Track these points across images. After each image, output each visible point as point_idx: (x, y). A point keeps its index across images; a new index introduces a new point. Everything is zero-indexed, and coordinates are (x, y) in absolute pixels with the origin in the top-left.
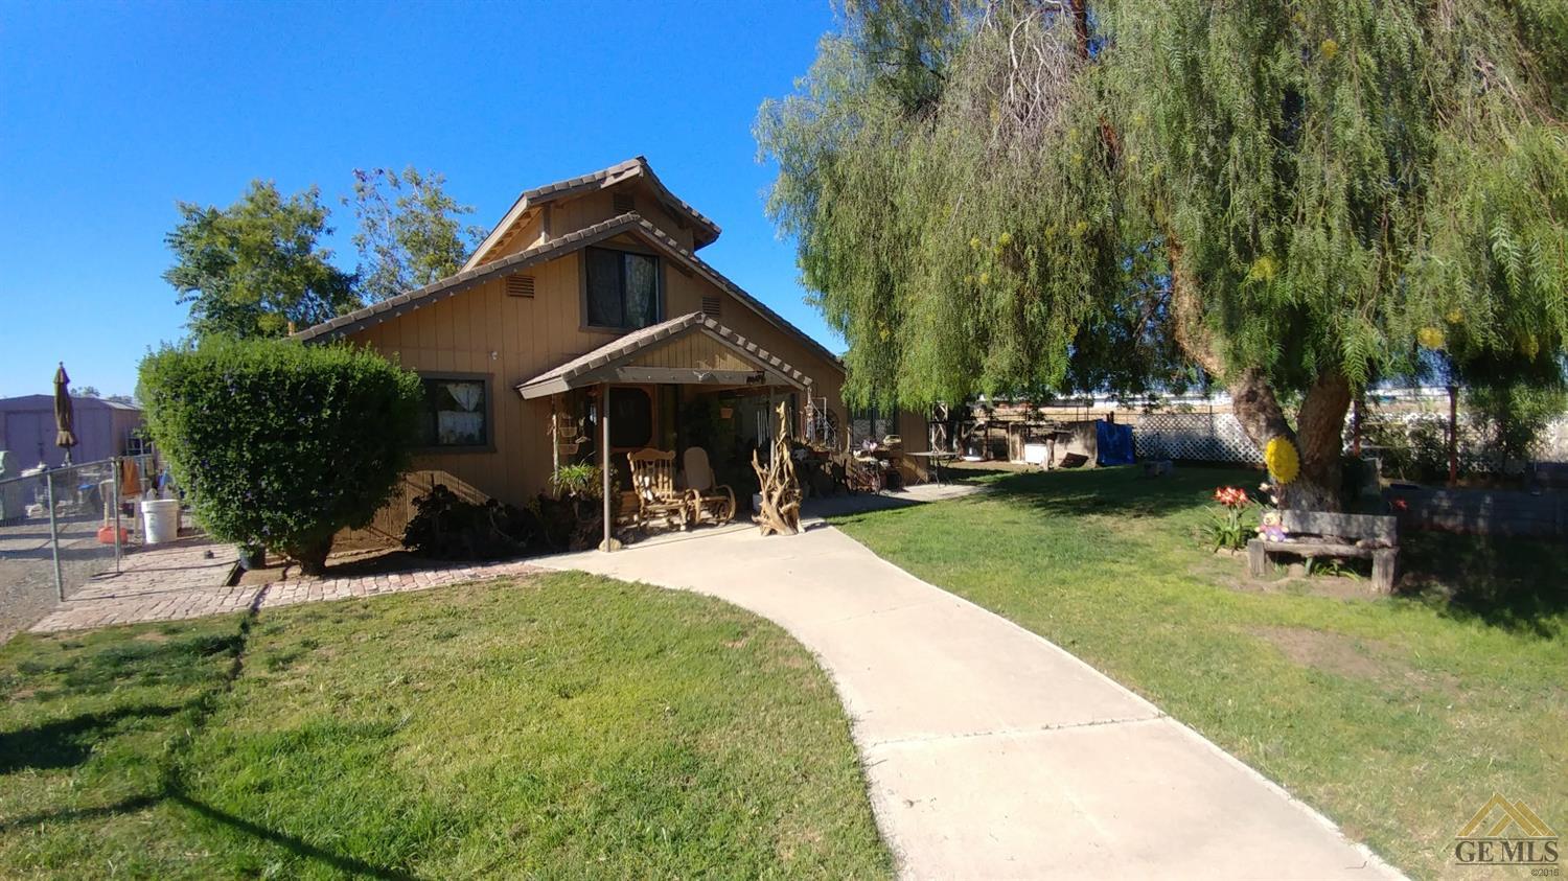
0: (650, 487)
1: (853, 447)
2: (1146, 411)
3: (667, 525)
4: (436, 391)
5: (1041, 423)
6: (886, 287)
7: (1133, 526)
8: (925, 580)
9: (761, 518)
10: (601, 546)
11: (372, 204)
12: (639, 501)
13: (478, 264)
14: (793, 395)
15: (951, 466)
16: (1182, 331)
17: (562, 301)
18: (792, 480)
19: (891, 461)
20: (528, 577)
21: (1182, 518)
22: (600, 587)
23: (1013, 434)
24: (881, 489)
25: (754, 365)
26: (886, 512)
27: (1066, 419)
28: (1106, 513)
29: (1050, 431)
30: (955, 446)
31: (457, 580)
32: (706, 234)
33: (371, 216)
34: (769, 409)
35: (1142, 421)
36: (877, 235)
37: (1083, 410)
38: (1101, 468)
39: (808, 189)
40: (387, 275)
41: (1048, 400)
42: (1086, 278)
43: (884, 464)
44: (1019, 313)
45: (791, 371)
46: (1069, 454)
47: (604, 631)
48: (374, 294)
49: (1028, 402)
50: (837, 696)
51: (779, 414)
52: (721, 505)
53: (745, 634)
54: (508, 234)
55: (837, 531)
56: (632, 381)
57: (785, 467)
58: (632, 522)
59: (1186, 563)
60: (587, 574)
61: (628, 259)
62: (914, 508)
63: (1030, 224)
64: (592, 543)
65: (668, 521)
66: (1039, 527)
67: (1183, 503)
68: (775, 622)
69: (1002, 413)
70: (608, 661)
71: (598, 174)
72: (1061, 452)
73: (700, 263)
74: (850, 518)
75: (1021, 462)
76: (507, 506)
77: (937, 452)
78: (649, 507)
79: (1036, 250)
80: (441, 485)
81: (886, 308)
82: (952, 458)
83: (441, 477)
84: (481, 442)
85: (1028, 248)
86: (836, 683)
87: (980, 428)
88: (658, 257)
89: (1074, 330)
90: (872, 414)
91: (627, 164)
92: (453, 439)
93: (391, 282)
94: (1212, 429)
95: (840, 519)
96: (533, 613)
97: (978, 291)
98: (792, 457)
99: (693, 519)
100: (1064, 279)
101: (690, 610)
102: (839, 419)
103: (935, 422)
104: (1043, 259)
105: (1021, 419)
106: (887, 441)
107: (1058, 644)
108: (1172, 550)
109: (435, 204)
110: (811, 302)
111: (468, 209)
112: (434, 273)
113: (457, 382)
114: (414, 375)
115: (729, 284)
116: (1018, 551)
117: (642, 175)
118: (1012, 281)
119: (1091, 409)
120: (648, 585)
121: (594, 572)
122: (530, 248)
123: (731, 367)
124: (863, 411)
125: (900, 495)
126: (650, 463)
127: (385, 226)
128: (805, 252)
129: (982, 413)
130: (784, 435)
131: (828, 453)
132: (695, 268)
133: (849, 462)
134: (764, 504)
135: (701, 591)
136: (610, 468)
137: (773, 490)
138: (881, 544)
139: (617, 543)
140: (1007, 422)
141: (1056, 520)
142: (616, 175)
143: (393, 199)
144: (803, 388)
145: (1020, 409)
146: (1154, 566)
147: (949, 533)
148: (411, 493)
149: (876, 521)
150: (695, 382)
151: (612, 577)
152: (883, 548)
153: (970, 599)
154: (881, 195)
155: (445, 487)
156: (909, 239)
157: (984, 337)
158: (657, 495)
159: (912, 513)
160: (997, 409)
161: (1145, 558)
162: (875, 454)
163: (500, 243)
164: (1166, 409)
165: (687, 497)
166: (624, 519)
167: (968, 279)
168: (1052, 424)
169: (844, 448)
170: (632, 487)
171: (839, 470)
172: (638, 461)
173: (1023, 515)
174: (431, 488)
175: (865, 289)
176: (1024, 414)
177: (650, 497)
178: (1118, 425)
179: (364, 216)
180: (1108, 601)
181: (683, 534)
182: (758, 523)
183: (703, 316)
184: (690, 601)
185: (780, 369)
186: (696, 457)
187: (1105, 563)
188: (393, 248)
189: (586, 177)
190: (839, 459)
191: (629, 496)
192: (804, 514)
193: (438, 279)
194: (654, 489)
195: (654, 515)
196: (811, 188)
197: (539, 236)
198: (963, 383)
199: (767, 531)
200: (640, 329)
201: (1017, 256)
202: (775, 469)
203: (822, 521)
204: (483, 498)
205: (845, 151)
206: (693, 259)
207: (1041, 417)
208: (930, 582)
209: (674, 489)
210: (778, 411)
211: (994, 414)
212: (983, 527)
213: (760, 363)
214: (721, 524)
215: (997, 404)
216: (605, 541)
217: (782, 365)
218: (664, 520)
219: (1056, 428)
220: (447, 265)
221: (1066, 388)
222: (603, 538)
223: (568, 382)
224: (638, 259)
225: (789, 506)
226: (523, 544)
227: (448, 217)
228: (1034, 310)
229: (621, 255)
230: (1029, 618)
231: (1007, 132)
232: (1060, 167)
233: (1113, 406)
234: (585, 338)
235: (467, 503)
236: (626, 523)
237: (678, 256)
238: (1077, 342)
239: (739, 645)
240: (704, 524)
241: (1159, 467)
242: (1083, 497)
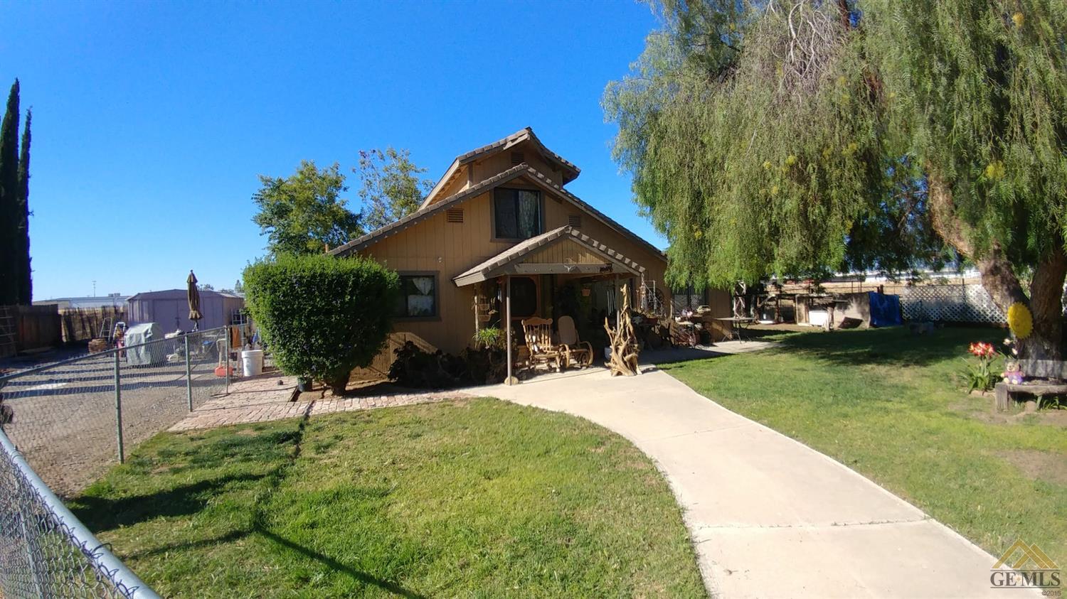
0: (536, 343)
1: (675, 315)
2: (910, 284)
3: (547, 368)
4: (407, 281)
5: (822, 295)
6: (698, 201)
7: (902, 373)
8: (733, 411)
9: (611, 364)
10: (506, 381)
11: (370, 171)
12: (530, 352)
13: (430, 204)
14: (631, 280)
15: (749, 327)
16: (939, 221)
17: (480, 223)
18: (632, 338)
19: (703, 325)
20: (461, 400)
21: (943, 367)
22: (506, 408)
23: (799, 303)
24: (697, 344)
25: (604, 259)
26: (701, 361)
27: (843, 291)
28: (879, 363)
29: (831, 300)
30: (752, 312)
31: (420, 401)
32: (570, 173)
33: (368, 178)
34: (615, 289)
35: (907, 292)
36: (691, 165)
37: (856, 284)
38: (873, 329)
39: (641, 138)
40: (377, 213)
41: (828, 277)
42: (859, 185)
43: (698, 326)
44: (804, 214)
45: (630, 263)
46: (846, 318)
47: (510, 437)
48: (370, 225)
49: (810, 279)
50: (671, 491)
51: (622, 293)
52: (584, 355)
53: (603, 444)
54: (447, 184)
55: (665, 373)
56: (524, 273)
57: (627, 328)
58: (524, 365)
59: (946, 402)
60: (497, 399)
61: (520, 193)
62: (721, 358)
63: (811, 148)
64: (500, 379)
65: (549, 365)
66: (824, 373)
67: (943, 356)
68: (624, 436)
69: (789, 288)
70: (514, 457)
71: (502, 141)
72: (840, 316)
73: (567, 193)
74: (674, 365)
75: (806, 325)
76: (448, 354)
77: (737, 317)
78: (536, 356)
79: (816, 167)
80: (410, 342)
81: (698, 215)
82: (750, 322)
83: (410, 336)
84: (432, 314)
85: (810, 165)
86: (670, 482)
87: (772, 299)
88: (539, 191)
89: (850, 224)
90: (688, 291)
91: (519, 133)
92: (416, 313)
93: (380, 218)
94: (965, 297)
95: (667, 366)
96: (466, 423)
97: (771, 199)
98: (633, 323)
99: (565, 364)
100: (840, 186)
101: (565, 425)
102: (663, 295)
103: (736, 296)
104: (822, 172)
105: (805, 292)
106: (700, 310)
107: (843, 463)
108: (934, 392)
109: (405, 169)
110: (642, 214)
111: (423, 170)
112: (404, 210)
113: (418, 277)
114: (395, 274)
115: (587, 206)
116: (807, 391)
117: (529, 139)
118: (797, 191)
119: (863, 283)
120: (537, 408)
121: (502, 399)
122: (461, 191)
123: (589, 262)
124: (681, 289)
125: (711, 349)
126: (536, 327)
127: (376, 184)
128: (639, 182)
129: (773, 289)
130: (626, 307)
131: (657, 319)
132: (565, 197)
133: (672, 324)
134: (613, 354)
135: (572, 413)
136: (511, 330)
137: (619, 345)
138: (698, 383)
139: (515, 380)
140: (794, 295)
141: (838, 368)
142: (513, 141)
143: (380, 167)
144: (638, 274)
145: (804, 285)
146: (920, 404)
147: (750, 377)
148: (392, 347)
149: (693, 367)
150: (565, 272)
151: (514, 402)
152: (699, 387)
153: (770, 426)
154: (694, 136)
155: (412, 342)
156: (718, 165)
157: (775, 232)
158: (541, 347)
159: (721, 362)
160: (785, 285)
161: (912, 398)
162: (691, 319)
163: (443, 189)
164: (926, 282)
165: (560, 350)
166: (520, 364)
167: (762, 192)
168: (832, 295)
169: (668, 315)
170: (525, 343)
171: (665, 331)
172: (529, 326)
173: (810, 365)
174: (404, 343)
175: (682, 203)
176: (808, 288)
177: (536, 350)
178: (887, 296)
179: (365, 179)
180: (884, 431)
181: (558, 374)
182: (609, 368)
183: (570, 228)
184: (564, 419)
185: (623, 262)
186: (566, 323)
187: (880, 402)
188: (381, 197)
189: (494, 144)
190: (665, 323)
191: (522, 349)
192: (642, 361)
193: (406, 215)
194: (539, 344)
195: (539, 362)
196: (641, 137)
197: (466, 183)
198: (760, 268)
199: (616, 373)
200: (528, 239)
201: (801, 172)
202: (620, 330)
203: (654, 366)
204: (433, 350)
205: (665, 109)
206: (562, 190)
207: (822, 290)
208: (737, 413)
209: (552, 343)
210: (622, 290)
211: (783, 289)
212: (778, 373)
213: (609, 258)
214: (583, 368)
215: (785, 281)
216: (508, 378)
217: (624, 259)
218: (545, 365)
219: (835, 298)
220: (412, 205)
221: (844, 268)
222: (507, 376)
223: (484, 275)
224: (527, 193)
225: (630, 355)
226: (457, 379)
227: (412, 175)
228: (816, 211)
229: (517, 191)
230: (818, 441)
231: (790, 83)
232: (833, 104)
233: (882, 281)
234: (493, 246)
235: (425, 353)
236: (521, 367)
237: (553, 190)
238: (852, 233)
239: (599, 451)
240: (572, 368)
241: (922, 328)
242: (860, 351)
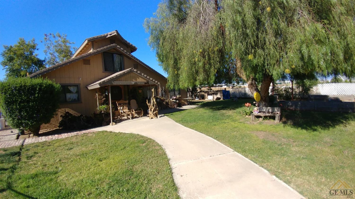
0: (122, 110)
1: (170, 98)
2: (232, 88)
3: (127, 118)
4: (65, 88)
5: (211, 91)
6: (176, 62)
7: (229, 112)
8: (186, 127)
9: (149, 115)
10: (110, 124)
11: (48, 42)
12: (120, 113)
13: (76, 56)
14: (156, 87)
15: (192, 101)
16: (238, 70)
17: (98, 65)
18: (156, 106)
19: (179, 101)
20: (91, 133)
21: (240, 110)
22: (110, 134)
23: (205, 93)
24: (177, 107)
25: (146, 80)
26: (178, 112)
27: (216, 90)
28: (224, 110)
29: (213, 93)
30: (193, 96)
31: (73, 135)
32: (133, 49)
33: (48, 45)
34: (150, 90)
35: (231, 90)
36: (173, 50)
37: (220, 88)
38: (223, 100)
39: (157, 39)
40: (52, 59)
41: (213, 86)
42: (218, 59)
43: (177, 101)
44: (204, 67)
45: (155, 81)
46: (217, 97)
47: (111, 145)
48: (49, 65)
49: (208, 86)
50: (166, 154)
51: (152, 91)
52: (140, 113)
53: (145, 142)
54: (83, 49)
55: (168, 117)
56: (116, 84)
57: (154, 103)
58: (118, 118)
59: (239, 119)
60: (107, 131)
61: (114, 55)
62: (184, 111)
63: (206, 47)
64: (108, 124)
65: (127, 117)
66: (211, 113)
67: (239, 107)
68: (152, 139)
69: (203, 89)
70: (111, 151)
71: (106, 34)
72: (215, 97)
73: (132, 56)
74: (170, 114)
75: (207, 100)
76: (85, 116)
77: (189, 98)
78: (122, 114)
79: (207, 53)
80: (68, 112)
81: (176, 66)
82: (193, 99)
83: (67, 110)
84: (78, 100)
85: (206, 53)
86: (166, 151)
87: (198, 92)
88: (122, 55)
89: (216, 71)
90: (174, 90)
91: (113, 32)
92: (70, 100)
93: (53, 61)
94: (245, 91)
95: (168, 114)
96: (93, 142)
97: (196, 62)
98: (156, 101)
99: (133, 116)
100: (213, 59)
101: (132, 138)
102: (166, 92)
103: (189, 91)
104: (209, 55)
105: (207, 90)
106: (178, 96)
107: (214, 138)
108: (237, 117)
109: (65, 42)
110: (160, 65)
111: (73, 43)
112: (65, 59)
113: (71, 86)
114: (59, 85)
115: (140, 61)
116: (206, 119)
117: (117, 35)
118: (203, 60)
119: (222, 87)
120: (122, 133)
121: (108, 131)
122: (89, 52)
123: (140, 81)
124: (172, 90)
125: (181, 108)
126: (122, 104)
127: (52, 47)
128: (157, 53)
129: (199, 89)
130: (154, 96)
131: (164, 99)
132: (131, 57)
133: (169, 101)
134: (150, 112)
135: (135, 133)
136: (111, 105)
137: (152, 109)
138: (177, 119)
139: (114, 123)
140: (204, 91)
141: (214, 112)
142: (110, 35)
143: (54, 40)
144: (158, 85)
146: (233, 120)
147: (191, 116)
148: (60, 114)
149: (176, 114)
150: (132, 84)
151: (113, 131)
152: (177, 120)
153: (196, 130)
154: (174, 41)
155: (69, 112)
156: (180, 51)
157: (197, 72)
158: (124, 111)
159: (184, 112)
160: (202, 88)
161: (231, 119)
162: (175, 99)
163: (81, 51)
164: (236, 87)
165: (131, 111)
166: (116, 117)
167: (193, 60)
168: (213, 91)
169: (168, 98)
170: (118, 110)
171: (167, 103)
172: (119, 104)
173: (207, 111)
174: (65, 113)
175: (172, 62)
176: (207, 89)
177: (122, 112)
178: (227, 91)
179: (46, 45)
180: (224, 128)
181: (131, 120)
182: (148, 116)
183: (133, 69)
184: (132, 135)
185: (152, 80)
186: (133, 102)
187: (223, 120)
188: (54, 53)
189: (102, 35)
190: (167, 101)
191: (117, 112)
192: (159, 114)
193: (65, 60)
194: (123, 110)
195: (124, 116)
197: (91, 49)
198: (193, 83)
199: (151, 118)
200: (118, 72)
201: (204, 55)
202: (152, 104)
203: (163, 115)
204: (79, 115)
205: (165, 30)
206: (130, 55)
207: (211, 89)
208: (187, 127)
209: (128, 109)
210: (152, 90)
211: (202, 89)
212: (199, 114)
213: (148, 79)
214: (140, 117)
215: (202, 87)
216: (111, 123)
217: (153, 80)
218: (126, 117)
219: (214, 92)
220: (68, 57)
221: (216, 82)
222: (111, 122)
223: (99, 85)
224: (117, 55)
225: (155, 112)
226: (90, 125)
227: (68, 45)
228: (207, 66)
229: (112, 54)
230: (207, 133)
231: (201, 27)
232: (212, 35)
233: (226, 87)
234: (104, 74)
235: (75, 116)
236: (117, 118)
237: (127, 54)
238: (217, 73)
239: (144, 145)
240: (136, 117)
241: (235, 99)
242: (220, 106)
